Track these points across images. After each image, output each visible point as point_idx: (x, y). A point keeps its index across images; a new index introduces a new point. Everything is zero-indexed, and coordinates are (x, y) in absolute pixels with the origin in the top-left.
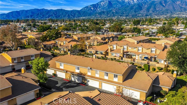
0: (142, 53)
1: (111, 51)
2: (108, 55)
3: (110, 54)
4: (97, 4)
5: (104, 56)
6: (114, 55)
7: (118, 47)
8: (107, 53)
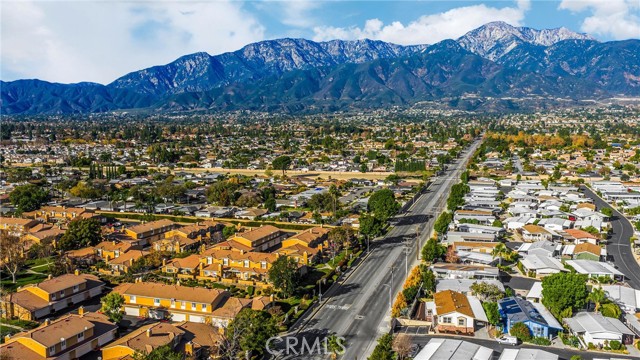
0: (249, 270)
1: (204, 267)
2: (199, 275)
3: (201, 274)
4: (172, 65)
5: (192, 277)
6: (209, 274)
7: (216, 261)
8: (197, 272)
